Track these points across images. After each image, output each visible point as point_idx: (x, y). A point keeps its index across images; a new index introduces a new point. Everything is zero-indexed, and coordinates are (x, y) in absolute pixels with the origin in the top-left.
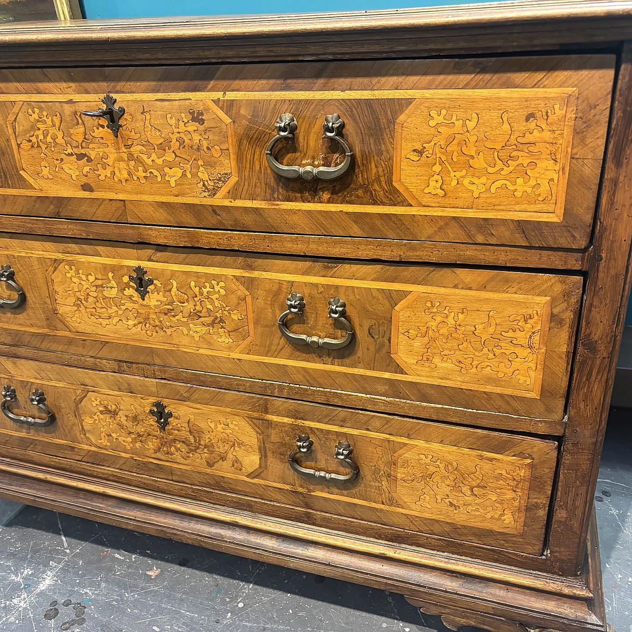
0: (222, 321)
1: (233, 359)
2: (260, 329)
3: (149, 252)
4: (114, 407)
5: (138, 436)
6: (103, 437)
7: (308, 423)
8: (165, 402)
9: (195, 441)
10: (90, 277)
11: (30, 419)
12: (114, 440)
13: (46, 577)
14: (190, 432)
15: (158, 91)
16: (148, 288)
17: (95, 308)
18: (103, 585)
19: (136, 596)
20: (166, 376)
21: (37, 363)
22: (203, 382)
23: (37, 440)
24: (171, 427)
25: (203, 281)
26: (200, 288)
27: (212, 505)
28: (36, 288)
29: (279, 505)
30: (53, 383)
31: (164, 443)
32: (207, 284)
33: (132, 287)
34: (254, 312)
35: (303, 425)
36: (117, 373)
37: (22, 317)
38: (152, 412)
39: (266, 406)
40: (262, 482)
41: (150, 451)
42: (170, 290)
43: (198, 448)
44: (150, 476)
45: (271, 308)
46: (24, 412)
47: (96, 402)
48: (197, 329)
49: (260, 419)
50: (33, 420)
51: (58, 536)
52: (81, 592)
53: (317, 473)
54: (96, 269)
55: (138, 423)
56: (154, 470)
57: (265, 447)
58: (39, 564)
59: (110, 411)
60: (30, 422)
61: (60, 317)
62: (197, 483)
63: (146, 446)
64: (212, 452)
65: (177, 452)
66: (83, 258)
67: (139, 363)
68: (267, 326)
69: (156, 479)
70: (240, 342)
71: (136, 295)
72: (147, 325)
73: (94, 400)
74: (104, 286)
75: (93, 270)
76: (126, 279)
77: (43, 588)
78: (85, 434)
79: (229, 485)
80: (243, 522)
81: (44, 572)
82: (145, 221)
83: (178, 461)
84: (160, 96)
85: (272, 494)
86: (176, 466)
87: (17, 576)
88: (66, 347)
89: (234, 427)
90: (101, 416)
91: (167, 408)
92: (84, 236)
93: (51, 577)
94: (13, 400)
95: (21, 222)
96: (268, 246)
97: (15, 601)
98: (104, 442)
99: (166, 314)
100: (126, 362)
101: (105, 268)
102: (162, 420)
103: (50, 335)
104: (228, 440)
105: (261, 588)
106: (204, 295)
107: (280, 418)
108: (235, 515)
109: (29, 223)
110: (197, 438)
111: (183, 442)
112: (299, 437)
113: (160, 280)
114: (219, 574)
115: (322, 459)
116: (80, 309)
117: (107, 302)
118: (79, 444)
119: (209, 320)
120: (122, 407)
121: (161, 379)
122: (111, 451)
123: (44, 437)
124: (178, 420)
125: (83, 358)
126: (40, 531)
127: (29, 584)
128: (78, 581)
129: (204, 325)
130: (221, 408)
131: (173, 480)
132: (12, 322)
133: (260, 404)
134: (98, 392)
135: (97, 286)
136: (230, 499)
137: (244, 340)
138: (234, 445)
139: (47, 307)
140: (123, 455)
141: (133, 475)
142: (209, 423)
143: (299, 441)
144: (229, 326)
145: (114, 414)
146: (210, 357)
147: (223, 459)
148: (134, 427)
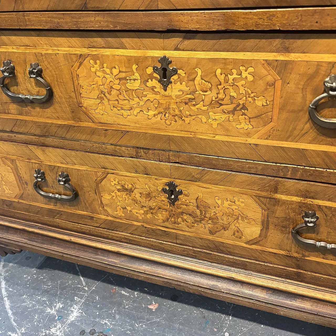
0: (244, 107)
1: (250, 144)
2: (285, 115)
3: (176, 40)
4: (130, 186)
5: (150, 209)
6: (118, 210)
7: (316, 202)
8: (177, 182)
9: (201, 214)
10: (114, 70)
11: (57, 196)
12: (129, 212)
13: (73, 310)
14: (198, 207)
16: (172, 78)
17: (117, 100)
18: (117, 317)
19: (144, 326)
20: (180, 160)
21: (63, 150)
22: (214, 165)
23: (62, 211)
24: (180, 203)
25: (230, 67)
26: (226, 75)
27: (210, 263)
28: (62, 84)
29: (271, 265)
30: (77, 167)
31: (172, 215)
32: (234, 71)
33: (156, 78)
34: (282, 97)
35: (311, 203)
36: (134, 158)
37: (49, 111)
38: (164, 190)
39: (276, 187)
40: (259, 248)
41: (159, 221)
42: (194, 80)
43: (203, 219)
44: (157, 240)
45: (302, 93)
46: (52, 190)
47: (114, 182)
48: (216, 117)
49: (267, 198)
50: (60, 197)
51: (77, 277)
52: (102, 322)
53: (318, 244)
54: (120, 62)
55: (151, 199)
56: (161, 235)
57: (268, 221)
58: (66, 299)
59: (127, 190)
60: (57, 198)
61: (85, 109)
62: (198, 246)
63: (156, 217)
64: (215, 223)
65: (183, 222)
66: (108, 52)
67: (155, 150)
68: (293, 111)
69: (163, 242)
70: (260, 128)
71: (159, 87)
72: (167, 115)
73: (113, 181)
74: (128, 78)
75: (117, 63)
76: (150, 70)
77: (73, 319)
78: (103, 207)
79: (228, 249)
80: (238, 278)
81: (71, 306)
82: (176, 5)
83: (184, 229)
85: (266, 257)
86: (181, 232)
87: (51, 309)
88: (89, 136)
89: (241, 204)
90: (119, 193)
91: (178, 187)
92: (111, 27)
93: (77, 310)
94: (43, 181)
95: (49, 17)
96: (317, 22)
97: (53, 330)
98: (120, 213)
99: (186, 103)
100: (143, 148)
101: (130, 60)
102: (173, 197)
103: (74, 126)
104: (233, 215)
105: (239, 319)
106: (230, 82)
107: (289, 197)
108: (231, 272)
109: (56, 18)
110: (204, 212)
111: (190, 215)
112: (306, 213)
113: (184, 69)
115: (324, 231)
116: (103, 101)
117: (130, 94)
118: (97, 215)
119: (231, 107)
120: (137, 186)
121: (175, 163)
122: (125, 220)
123: (68, 209)
124: (187, 197)
125: (104, 146)
126: (64, 273)
127: (62, 315)
128: (98, 313)
129: (225, 112)
130: (230, 188)
131: (177, 243)
132: (41, 115)
133: (270, 185)
134: (117, 174)
135: (120, 79)
136: (227, 259)
137: (265, 125)
138: (238, 218)
139: (73, 101)
140: (135, 223)
141: (142, 239)
142: (217, 201)
143: (307, 216)
144: (251, 112)
145: (130, 191)
146: (226, 143)
147: (225, 228)
148: (147, 202)
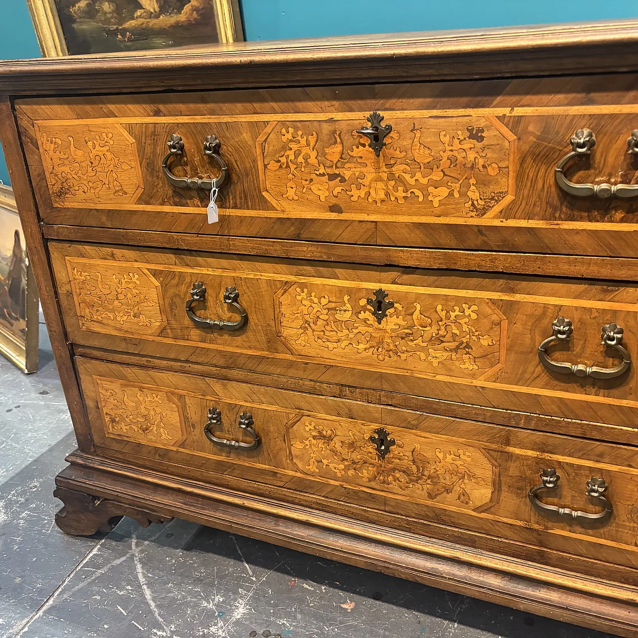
0: (468, 346)
1: (476, 386)
2: (513, 356)
3: (393, 274)
4: (329, 432)
5: (353, 463)
6: (311, 463)
7: (556, 457)
8: (389, 429)
9: (417, 471)
10: (322, 299)
11: (233, 443)
12: (324, 467)
13: (238, 605)
14: (414, 461)
15: (434, 108)
16: (387, 311)
17: (324, 331)
18: (299, 616)
19: (336, 630)
20: (394, 402)
21: (249, 385)
22: (435, 409)
23: (236, 464)
24: (391, 456)
25: (452, 304)
26: (448, 312)
27: (428, 539)
28: (261, 311)
29: (508, 541)
30: (264, 407)
31: (381, 472)
32: (456, 308)
33: (370, 310)
34: (509, 337)
35: (550, 458)
36: (337, 397)
37: (239, 340)
38: (372, 439)
39: (507, 438)
40: (490, 517)
41: (364, 479)
42: (412, 314)
43: (420, 478)
44: (360, 505)
45: (531, 334)
46: (227, 436)
47: (310, 427)
48: (437, 355)
49: (498, 451)
50: (237, 444)
51: (239, 563)
52: (278, 622)
53: (561, 511)
54: (331, 292)
55: (355, 450)
56: (365, 499)
57: (500, 480)
58: (227, 590)
59: (324, 437)
60: (234, 446)
61: (284, 339)
62: (413, 515)
63: (359, 474)
64: (435, 484)
65: (395, 481)
66: (318, 281)
67: (363, 388)
68: (522, 353)
69: (367, 509)
70: (487, 370)
71: (372, 319)
72: (380, 349)
73: (309, 425)
74: (337, 309)
75: (327, 293)
76: (363, 302)
77: (238, 617)
78: (292, 460)
79: (452, 519)
80: (465, 558)
81: (235, 600)
82: (396, 242)
83: (395, 492)
84: (435, 112)
85: (500, 530)
86: (391, 496)
87: (209, 603)
88: (285, 370)
89: (467, 459)
90: (314, 442)
91: (390, 435)
92: (325, 258)
93: (243, 605)
94: (219, 423)
95: (256, 244)
96: (539, 268)
97: (213, 629)
98: (313, 468)
99: (403, 338)
100: (349, 386)
101: (342, 290)
102: (383, 448)
103: (268, 358)
104: (457, 472)
106: (451, 319)
107: (523, 450)
108: (455, 550)
109: (264, 245)
110: (421, 468)
111: (404, 472)
112: (544, 471)
113: (401, 303)
114: (418, 611)
115: (567, 494)
116: (307, 331)
117: (338, 325)
118: (283, 470)
119: (453, 345)
120: (338, 433)
121: (387, 405)
122: (319, 477)
123: (244, 461)
124: (400, 449)
125: (301, 382)
126: (221, 557)
127: (224, 612)
128: (272, 611)
129: (446, 350)
130: (454, 438)
131: (385, 511)
132: (229, 343)
133: (501, 435)
134: (314, 417)
135: (329, 309)
136: (450, 533)
137: (492, 367)
138: (463, 477)
139: (270, 330)
140: (332, 482)
141: (340, 504)
142: (438, 454)
143: (545, 474)
144: (475, 351)
145: (328, 439)
146: (448, 384)
147: (448, 491)
148: (349, 454)
